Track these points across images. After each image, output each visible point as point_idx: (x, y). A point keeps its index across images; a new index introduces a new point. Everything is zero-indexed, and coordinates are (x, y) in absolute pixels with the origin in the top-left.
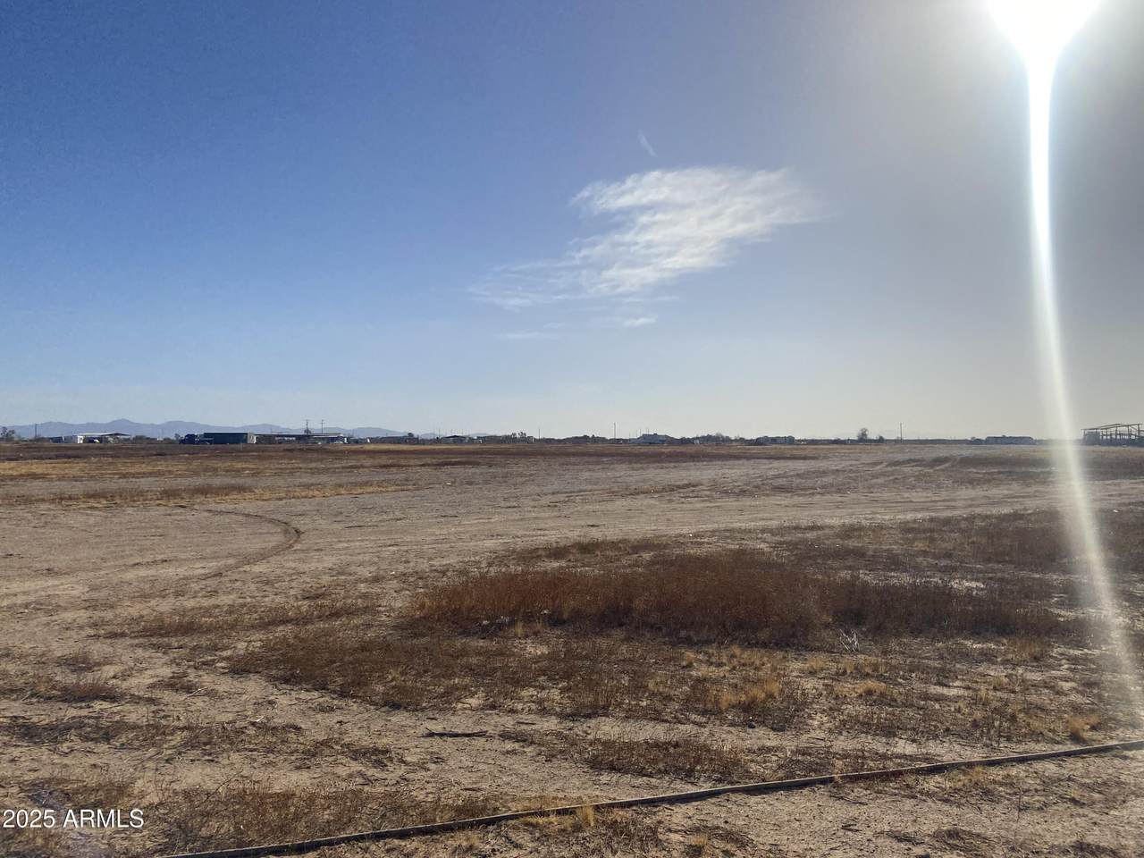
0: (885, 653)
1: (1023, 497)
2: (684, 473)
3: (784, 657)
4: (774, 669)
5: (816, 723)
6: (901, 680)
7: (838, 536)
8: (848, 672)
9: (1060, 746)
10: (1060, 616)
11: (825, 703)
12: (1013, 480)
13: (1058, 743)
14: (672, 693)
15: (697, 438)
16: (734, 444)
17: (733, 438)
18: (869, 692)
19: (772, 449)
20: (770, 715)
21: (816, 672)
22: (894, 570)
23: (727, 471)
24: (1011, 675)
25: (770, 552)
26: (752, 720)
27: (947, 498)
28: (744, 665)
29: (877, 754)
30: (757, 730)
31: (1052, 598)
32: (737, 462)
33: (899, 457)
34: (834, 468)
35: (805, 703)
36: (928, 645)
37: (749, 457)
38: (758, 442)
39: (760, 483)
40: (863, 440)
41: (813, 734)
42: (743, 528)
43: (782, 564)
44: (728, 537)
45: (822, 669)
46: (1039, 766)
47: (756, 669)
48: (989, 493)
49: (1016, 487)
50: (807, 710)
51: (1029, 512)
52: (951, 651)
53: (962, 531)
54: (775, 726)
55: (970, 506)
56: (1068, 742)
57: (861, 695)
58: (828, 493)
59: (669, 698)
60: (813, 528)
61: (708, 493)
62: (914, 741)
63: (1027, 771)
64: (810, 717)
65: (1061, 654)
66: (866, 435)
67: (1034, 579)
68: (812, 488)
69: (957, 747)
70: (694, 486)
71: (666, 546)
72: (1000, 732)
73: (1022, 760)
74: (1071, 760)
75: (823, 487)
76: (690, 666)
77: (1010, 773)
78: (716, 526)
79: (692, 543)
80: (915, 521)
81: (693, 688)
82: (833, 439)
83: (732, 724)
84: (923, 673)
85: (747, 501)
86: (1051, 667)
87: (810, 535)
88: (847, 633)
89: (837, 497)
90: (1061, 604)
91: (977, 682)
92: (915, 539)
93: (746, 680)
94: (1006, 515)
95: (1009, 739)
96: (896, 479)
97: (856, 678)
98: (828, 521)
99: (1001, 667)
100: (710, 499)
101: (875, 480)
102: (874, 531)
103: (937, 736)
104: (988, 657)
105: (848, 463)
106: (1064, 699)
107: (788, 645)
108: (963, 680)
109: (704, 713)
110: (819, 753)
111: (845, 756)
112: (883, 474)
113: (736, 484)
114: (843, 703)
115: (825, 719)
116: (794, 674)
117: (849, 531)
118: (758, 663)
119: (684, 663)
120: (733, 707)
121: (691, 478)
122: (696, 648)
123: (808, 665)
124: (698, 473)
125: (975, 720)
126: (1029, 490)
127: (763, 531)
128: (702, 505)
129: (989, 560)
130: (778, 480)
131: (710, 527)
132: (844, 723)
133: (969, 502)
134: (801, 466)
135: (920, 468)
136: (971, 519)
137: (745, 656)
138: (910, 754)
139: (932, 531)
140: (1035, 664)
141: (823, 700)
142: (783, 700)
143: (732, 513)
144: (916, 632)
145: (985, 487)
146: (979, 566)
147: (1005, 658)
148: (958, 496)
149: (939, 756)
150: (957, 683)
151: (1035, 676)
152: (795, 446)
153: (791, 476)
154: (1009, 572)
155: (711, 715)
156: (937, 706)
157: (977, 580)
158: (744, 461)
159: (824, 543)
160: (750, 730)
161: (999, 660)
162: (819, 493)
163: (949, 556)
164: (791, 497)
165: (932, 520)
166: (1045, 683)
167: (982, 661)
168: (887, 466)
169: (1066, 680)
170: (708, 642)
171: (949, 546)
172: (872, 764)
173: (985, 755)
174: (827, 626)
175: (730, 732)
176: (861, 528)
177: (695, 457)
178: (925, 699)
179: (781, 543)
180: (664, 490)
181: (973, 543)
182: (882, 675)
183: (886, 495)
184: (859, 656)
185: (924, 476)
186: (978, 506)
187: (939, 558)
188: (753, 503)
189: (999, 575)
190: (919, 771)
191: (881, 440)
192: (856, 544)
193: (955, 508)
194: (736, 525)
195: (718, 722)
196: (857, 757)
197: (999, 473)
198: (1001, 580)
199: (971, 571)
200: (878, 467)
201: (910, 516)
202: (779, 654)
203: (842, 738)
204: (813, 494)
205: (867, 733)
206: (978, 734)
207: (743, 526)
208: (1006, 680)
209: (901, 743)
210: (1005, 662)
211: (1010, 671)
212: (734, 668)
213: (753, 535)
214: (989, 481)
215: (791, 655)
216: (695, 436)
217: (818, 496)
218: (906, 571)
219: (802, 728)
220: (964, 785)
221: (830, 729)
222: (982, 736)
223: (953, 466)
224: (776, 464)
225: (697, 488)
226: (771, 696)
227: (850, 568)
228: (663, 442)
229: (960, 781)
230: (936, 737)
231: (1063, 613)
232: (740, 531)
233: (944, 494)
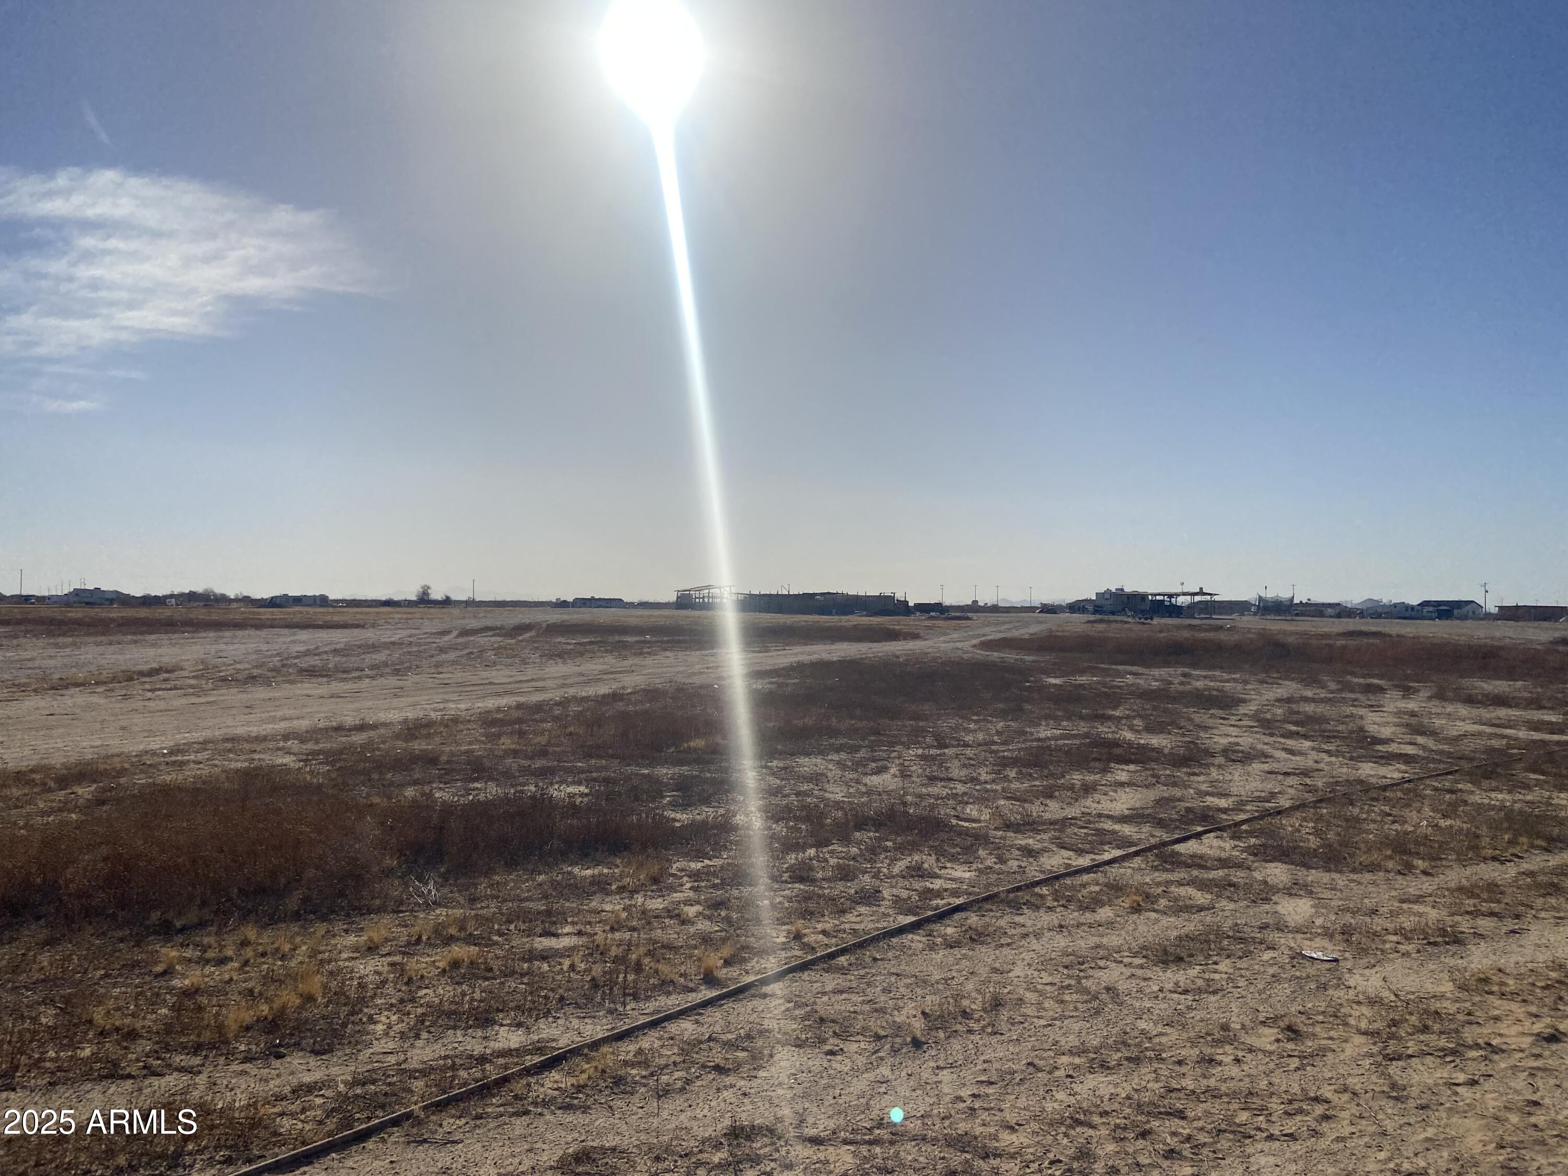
0: (473, 900)
1: (620, 672)
2: (150, 652)
3: (328, 932)
4: (314, 953)
5: (380, 1028)
6: (495, 938)
7: (397, 736)
8: (424, 938)
9: (694, 995)
10: (674, 820)
11: (392, 993)
12: (607, 651)
13: (692, 990)
14: (139, 1025)
15: (172, 596)
16: (234, 605)
17: (232, 597)
18: (455, 964)
19: (294, 613)
20: (310, 1030)
21: (377, 948)
22: (476, 780)
23: (223, 647)
24: (630, 905)
25: (300, 769)
26: (280, 1045)
27: (535, 677)
28: (264, 954)
29: (471, 1057)
30: (288, 1059)
31: (663, 797)
32: (240, 633)
33: (474, 624)
34: (387, 640)
35: (362, 1000)
36: (527, 880)
37: (259, 626)
38: (274, 603)
39: (278, 664)
40: (424, 600)
41: (378, 1047)
42: (253, 734)
43: (320, 786)
44: (230, 751)
45: (387, 940)
46: (673, 1028)
47: (283, 958)
48: (582, 669)
49: (610, 661)
50: (366, 1010)
51: (629, 690)
52: (555, 885)
53: (556, 719)
54: (317, 1047)
55: (563, 686)
56: (703, 987)
57: (444, 971)
58: (382, 676)
59: (132, 1035)
60: (362, 727)
61: (192, 682)
62: (519, 1025)
63: (659, 1039)
64: (371, 1020)
65: (682, 870)
66: (428, 594)
67: (642, 774)
68: (357, 669)
69: (575, 1023)
70: (168, 671)
71: (122, 772)
72: (625, 988)
73: (654, 1024)
74: (709, 1009)
75: (372, 668)
76: (168, 972)
77: (643, 1046)
78: (208, 734)
79: (167, 763)
80: (498, 710)
81: (177, 1009)
82: (384, 599)
83: (248, 1058)
84: (524, 922)
85: (259, 693)
86: (672, 889)
87: (359, 738)
88: (420, 878)
89: (393, 681)
90: (674, 805)
91: (590, 923)
92: (499, 736)
93: (269, 979)
94: (604, 696)
95: (636, 997)
96: (472, 653)
97: (435, 946)
98: (383, 717)
99: (618, 897)
100: (199, 691)
101: (444, 656)
102: (447, 726)
103: (549, 1011)
104: (601, 886)
105: (408, 632)
106: (692, 930)
107: (333, 912)
108: (573, 923)
109: (197, 1049)
110: (389, 1076)
111: (424, 1073)
112: (453, 647)
113: (238, 666)
114: (420, 988)
115: (394, 1018)
116: (344, 955)
117: (413, 729)
118: (287, 947)
119: (159, 969)
120: (248, 1029)
121: (163, 659)
122: (180, 939)
123: (365, 938)
124: (176, 650)
125: (593, 979)
126: (626, 663)
127: (286, 737)
128: (184, 701)
129: (591, 756)
130: (307, 659)
131: (198, 736)
132: (421, 1020)
133: (561, 681)
134: (340, 638)
135: (499, 639)
136: (564, 703)
137: (264, 940)
138: (517, 1046)
139: (520, 721)
140: (654, 887)
141: (390, 989)
142: (329, 1002)
143: (234, 711)
144: (512, 864)
145: (578, 660)
146: (580, 764)
147: (620, 884)
148: (546, 674)
149: (554, 1040)
150: (568, 929)
151: (657, 904)
152: (331, 610)
153: (326, 652)
154: (614, 769)
155: (211, 1049)
156: (545, 967)
157: (579, 783)
158: (252, 632)
159: (378, 749)
160: (276, 1063)
161: (614, 887)
162: (368, 677)
163: (543, 753)
164: (328, 683)
165: (519, 706)
166: (669, 911)
167: (595, 893)
168: (456, 637)
169: (689, 902)
170: (202, 924)
171: (543, 740)
172: (463, 1074)
173: (609, 1027)
174: (388, 873)
175: (244, 1073)
176: (430, 724)
177: (170, 626)
178: (530, 961)
179: (315, 753)
180: (114, 679)
181: (571, 734)
182: (470, 934)
183: (459, 676)
184: (438, 912)
185: (505, 648)
186: (571, 686)
187: (532, 758)
188: (271, 695)
189: (603, 774)
190: (528, 1072)
191: (447, 602)
192: (424, 747)
193: (542, 689)
194: (240, 731)
195: (222, 1060)
196: (443, 1069)
197: (591, 643)
198: (606, 780)
199: (569, 771)
200: (447, 638)
201: (491, 703)
202: (321, 928)
203: (419, 1043)
204: (359, 678)
205: (455, 1028)
206: (598, 999)
207: (254, 730)
208: (624, 915)
209: (503, 1031)
210: (622, 889)
211: (627, 902)
212: (246, 963)
213: (271, 745)
214: (581, 654)
215: (340, 926)
216: (168, 593)
217: (367, 680)
218: (491, 779)
219: (358, 1042)
220: (589, 1078)
221: (402, 1033)
222: (603, 999)
223: (537, 636)
224: (304, 635)
225: (172, 676)
226: (309, 998)
227: (415, 783)
228: (111, 601)
229: (583, 1072)
230: (547, 1014)
231: (678, 816)
232: (248, 739)
233: (530, 673)
